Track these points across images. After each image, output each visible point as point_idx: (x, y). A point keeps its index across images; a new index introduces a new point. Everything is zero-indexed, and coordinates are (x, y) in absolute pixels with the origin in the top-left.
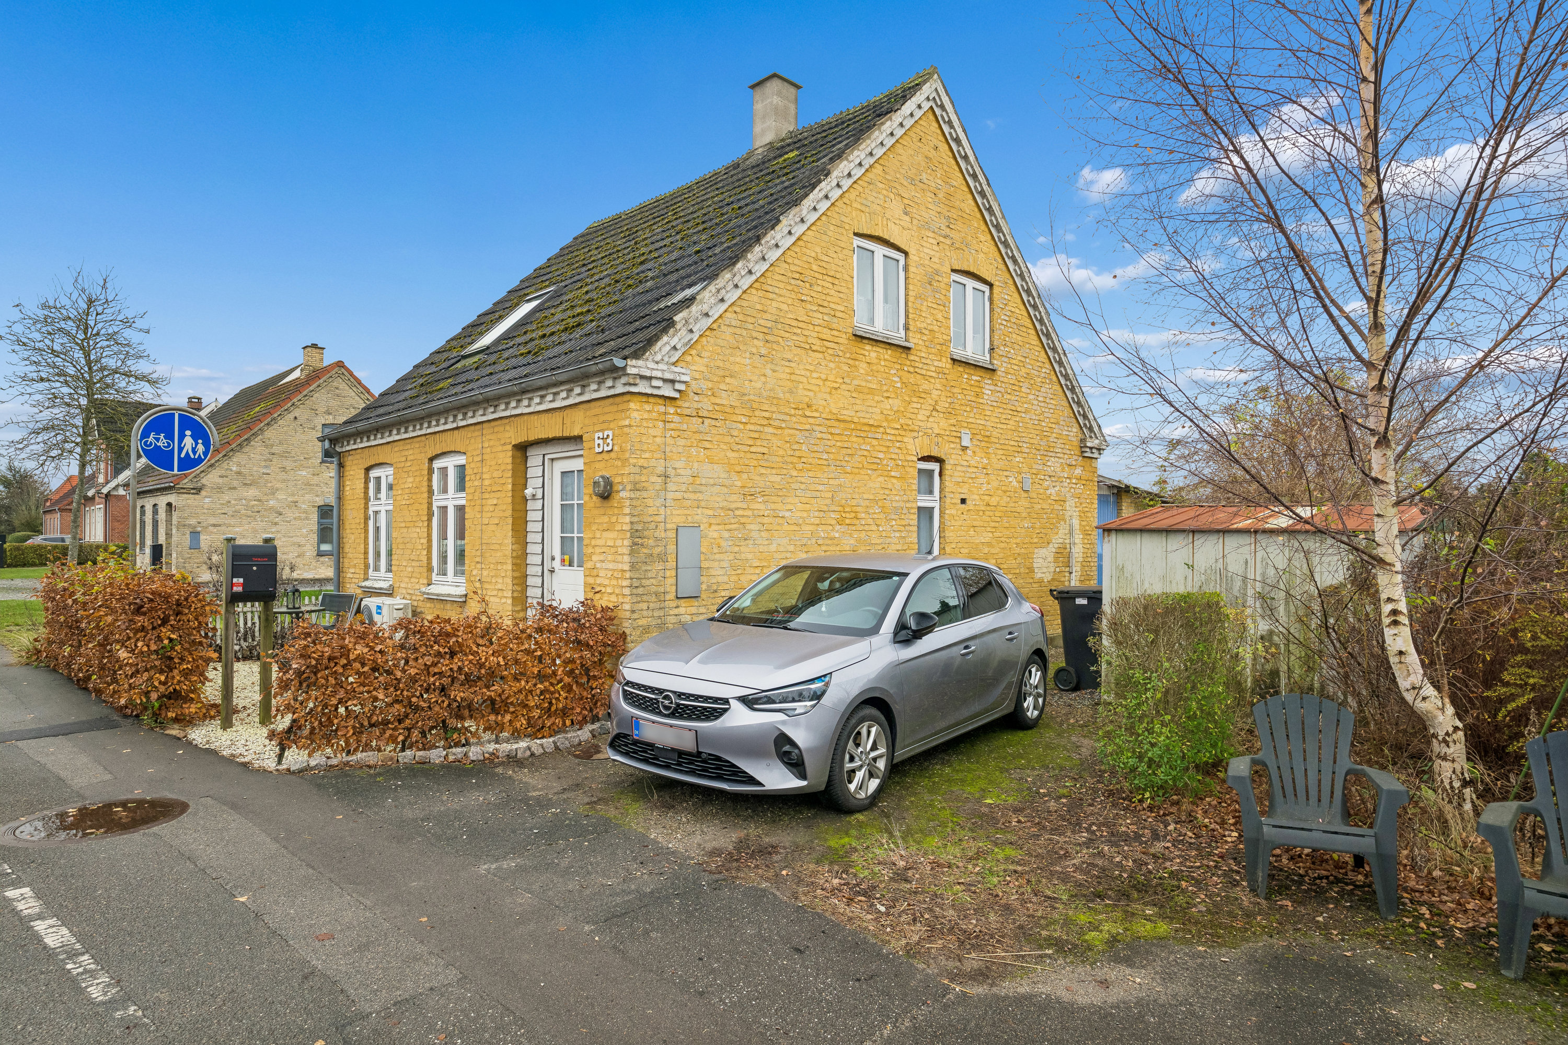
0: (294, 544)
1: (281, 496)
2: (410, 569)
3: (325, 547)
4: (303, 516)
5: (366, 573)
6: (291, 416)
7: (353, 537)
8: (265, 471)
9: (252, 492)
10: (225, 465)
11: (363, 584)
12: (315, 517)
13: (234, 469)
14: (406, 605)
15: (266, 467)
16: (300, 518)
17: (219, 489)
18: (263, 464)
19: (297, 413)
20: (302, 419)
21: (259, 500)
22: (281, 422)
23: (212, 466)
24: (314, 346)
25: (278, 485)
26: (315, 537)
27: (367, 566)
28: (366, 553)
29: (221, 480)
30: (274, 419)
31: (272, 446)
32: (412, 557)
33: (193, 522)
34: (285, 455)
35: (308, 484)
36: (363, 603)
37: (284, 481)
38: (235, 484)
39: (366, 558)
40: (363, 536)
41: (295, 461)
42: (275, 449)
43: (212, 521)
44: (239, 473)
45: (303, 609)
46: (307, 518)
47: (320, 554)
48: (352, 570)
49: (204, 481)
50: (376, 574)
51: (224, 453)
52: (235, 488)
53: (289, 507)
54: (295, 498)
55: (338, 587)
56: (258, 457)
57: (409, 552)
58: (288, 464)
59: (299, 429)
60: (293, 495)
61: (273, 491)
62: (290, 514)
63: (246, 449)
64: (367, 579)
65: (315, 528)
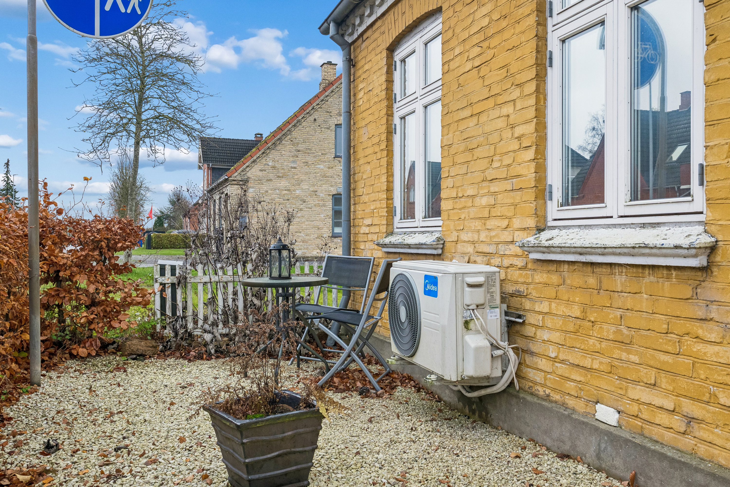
0: (314, 227)
1: (305, 186)
2: (484, 201)
3: (338, 230)
4: (321, 203)
5: (390, 223)
6: (312, 118)
7: (368, 168)
8: (293, 165)
9: (283, 183)
10: (263, 161)
11: (387, 241)
12: (330, 204)
13: (270, 164)
14: (489, 276)
15: (294, 162)
16: (318, 205)
17: (260, 181)
18: (291, 159)
19: (316, 115)
20: (320, 121)
21: (289, 190)
22: (304, 124)
23: (254, 161)
24: (329, 63)
25: (303, 177)
26: (330, 221)
27: (391, 212)
28: (390, 190)
29: (260, 174)
30: (299, 121)
31: (298, 144)
32: (490, 174)
34: (307, 152)
35: (325, 176)
36: (394, 272)
37: (307, 173)
38: (271, 176)
39: (390, 199)
40: (384, 162)
41: (315, 157)
42: (301, 147)
44: (274, 167)
45: (295, 279)
46: (324, 205)
47: (334, 236)
48: (368, 221)
49: (249, 174)
50: (408, 223)
51: (262, 151)
52: (271, 180)
53: (311, 196)
54: (315, 188)
55: (348, 248)
56: (288, 153)
57: (483, 164)
58: (310, 159)
59: (318, 129)
60: (313, 185)
61: (299, 182)
62: (312, 201)
63: (279, 147)
64: (391, 233)
65: (330, 213)
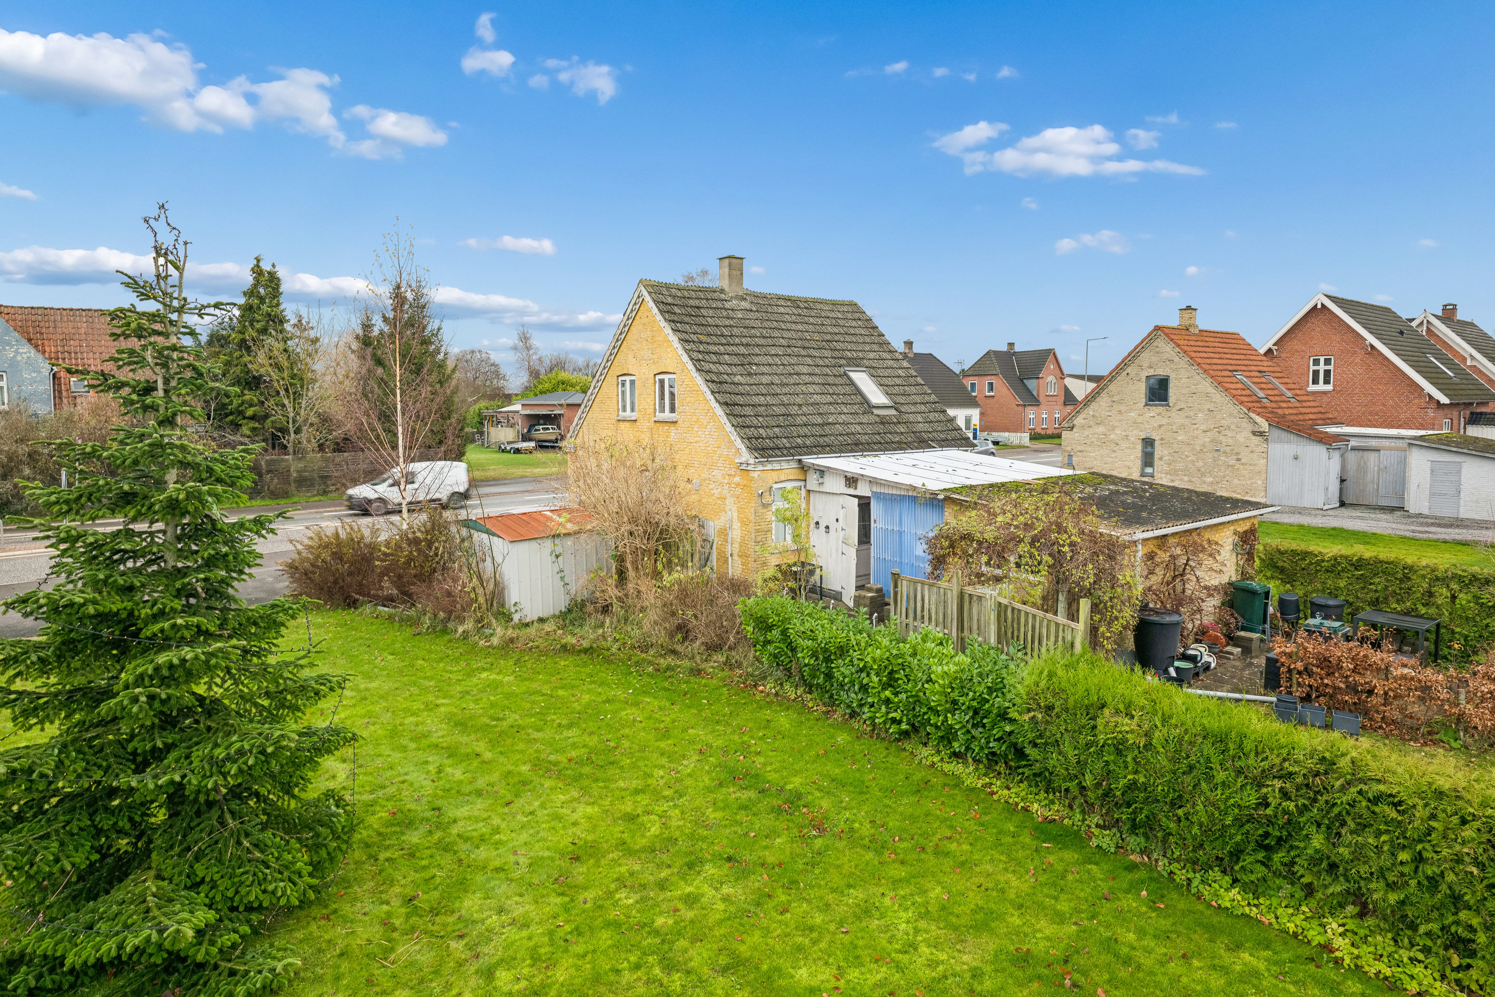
0: (1126, 466)
1: (1118, 431)
4: (1133, 446)
6: (1125, 372)
8: (1109, 414)
9: (1101, 429)
10: (1087, 411)
12: (1139, 447)
15: (1110, 411)
16: (1130, 448)
17: (1083, 427)
18: (1108, 409)
19: (1129, 369)
20: (1132, 375)
21: (1105, 435)
25: (1116, 424)
26: (1139, 461)
29: (1084, 421)
30: (1113, 375)
31: (1114, 395)
33: (1069, 449)
34: (1121, 402)
35: (1135, 423)
37: (1120, 421)
38: (1091, 423)
41: (1127, 406)
42: (1115, 397)
43: (1079, 448)
44: (1093, 417)
46: (1135, 448)
49: (1075, 422)
52: (1092, 426)
53: (1123, 439)
54: (1128, 433)
56: (1106, 403)
58: (1123, 408)
59: (1131, 382)
60: (1126, 431)
61: (1114, 428)
62: (1124, 445)
63: (1098, 399)
65: (1140, 454)
